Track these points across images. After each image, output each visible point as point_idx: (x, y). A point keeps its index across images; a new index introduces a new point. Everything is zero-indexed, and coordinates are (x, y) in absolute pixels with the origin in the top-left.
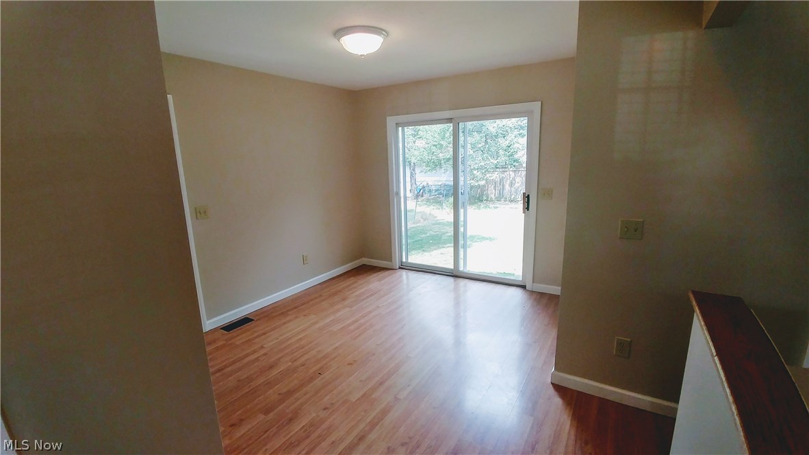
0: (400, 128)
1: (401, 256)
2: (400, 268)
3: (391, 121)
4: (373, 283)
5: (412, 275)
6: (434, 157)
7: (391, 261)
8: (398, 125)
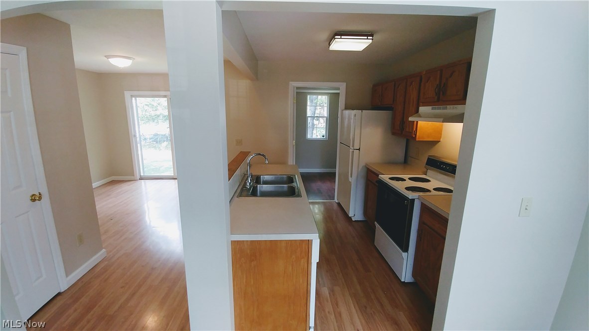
0: (134, 98)
1: (140, 172)
2: (140, 179)
3: (127, 94)
4: (125, 187)
5: (149, 183)
6: (147, 113)
7: (134, 176)
8: (132, 96)
